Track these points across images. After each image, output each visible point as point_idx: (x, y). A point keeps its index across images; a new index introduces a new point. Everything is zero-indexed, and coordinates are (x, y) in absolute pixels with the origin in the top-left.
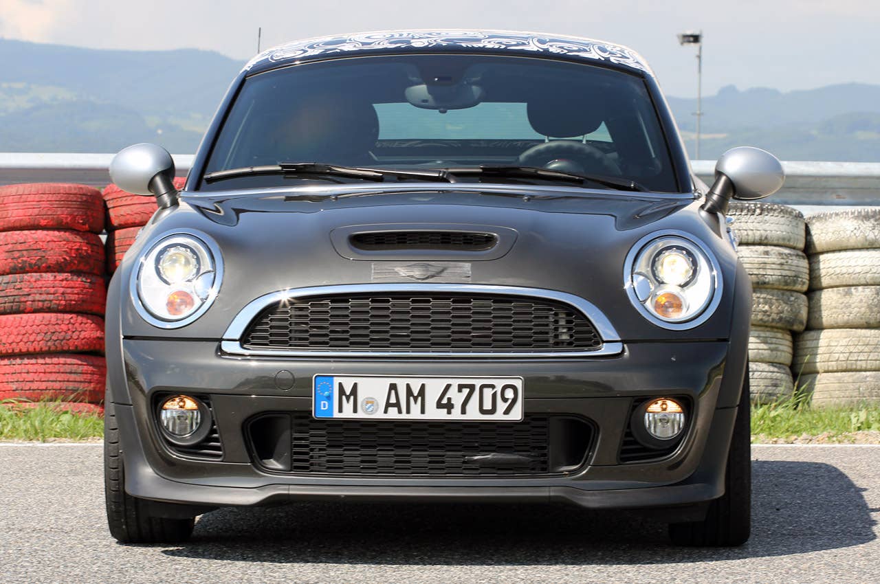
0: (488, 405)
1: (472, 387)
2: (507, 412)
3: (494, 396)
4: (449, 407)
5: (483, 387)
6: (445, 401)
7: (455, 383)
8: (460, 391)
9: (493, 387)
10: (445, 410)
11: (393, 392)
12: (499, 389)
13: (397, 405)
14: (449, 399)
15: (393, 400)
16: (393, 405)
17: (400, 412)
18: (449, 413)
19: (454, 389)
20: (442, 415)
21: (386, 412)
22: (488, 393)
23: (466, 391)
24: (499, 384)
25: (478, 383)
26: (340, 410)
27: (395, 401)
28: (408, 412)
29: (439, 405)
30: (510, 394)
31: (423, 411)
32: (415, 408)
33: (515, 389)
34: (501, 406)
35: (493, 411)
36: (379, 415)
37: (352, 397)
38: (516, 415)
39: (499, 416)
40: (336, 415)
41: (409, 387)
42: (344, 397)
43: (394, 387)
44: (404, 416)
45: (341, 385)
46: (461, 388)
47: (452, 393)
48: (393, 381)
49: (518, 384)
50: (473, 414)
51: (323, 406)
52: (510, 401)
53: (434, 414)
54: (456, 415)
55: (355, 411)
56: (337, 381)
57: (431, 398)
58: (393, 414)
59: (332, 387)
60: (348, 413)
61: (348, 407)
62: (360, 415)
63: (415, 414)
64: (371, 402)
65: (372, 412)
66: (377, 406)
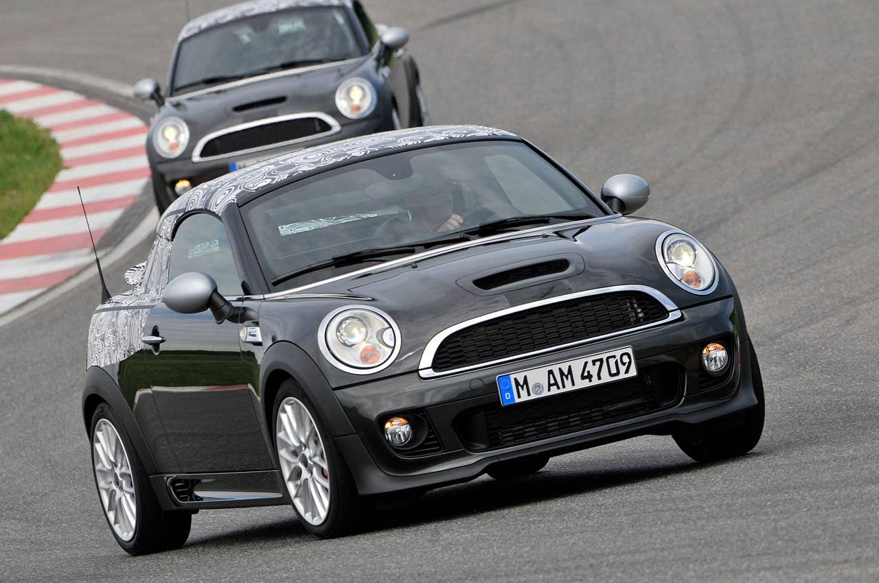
0: (614, 371)
1: (601, 360)
2: (627, 372)
3: (616, 362)
4: (590, 377)
5: (608, 358)
6: (586, 374)
7: (590, 360)
8: (594, 364)
9: (614, 357)
10: (588, 380)
11: (551, 375)
12: (618, 358)
13: (556, 384)
14: (588, 372)
15: (552, 381)
16: (553, 385)
17: (558, 388)
18: (590, 381)
19: (590, 364)
20: (586, 384)
21: (549, 390)
22: (612, 361)
23: (598, 364)
24: (618, 353)
25: (604, 356)
26: (519, 397)
27: (554, 382)
28: (564, 387)
29: (583, 377)
30: (626, 359)
31: (573, 384)
32: (568, 383)
33: (628, 354)
34: (623, 369)
35: (618, 373)
36: (546, 393)
37: (525, 386)
38: (633, 372)
39: (622, 376)
40: (517, 400)
41: (560, 370)
42: (520, 387)
43: (551, 372)
44: (562, 390)
45: (515, 379)
46: (594, 362)
47: (590, 367)
48: (549, 368)
49: (630, 350)
50: (606, 378)
51: (507, 396)
52: (627, 364)
53: (582, 384)
54: (595, 382)
55: (529, 394)
56: (512, 377)
57: (577, 374)
58: (555, 391)
59: (510, 381)
60: (525, 397)
61: (523, 393)
62: (533, 397)
63: (569, 387)
64: (538, 386)
65: (540, 393)
66: (543, 387)
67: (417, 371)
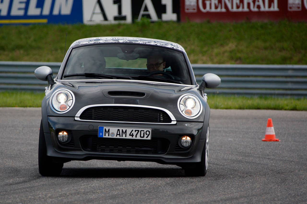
0: (142, 136)
1: (138, 131)
2: (147, 137)
3: (144, 133)
4: (132, 135)
5: (141, 131)
6: (131, 134)
7: (134, 129)
9: (144, 131)
10: (131, 136)
11: (118, 131)
12: (145, 132)
13: (120, 135)
14: (133, 134)
15: (118, 133)
16: (118, 135)
17: (120, 136)
18: (132, 137)
20: (130, 137)
22: (142, 132)
23: (137, 132)
24: (145, 130)
25: (140, 130)
26: (105, 135)
28: (122, 136)
29: (130, 135)
30: (148, 133)
31: (126, 136)
32: (124, 135)
33: (149, 131)
34: (146, 136)
35: (144, 137)
36: (115, 137)
37: (108, 132)
38: (149, 138)
39: (145, 138)
40: (104, 137)
41: (122, 130)
42: (106, 132)
43: (119, 130)
44: (121, 137)
45: (105, 129)
46: (136, 131)
47: (133, 132)
48: (119, 128)
49: (150, 130)
50: (138, 137)
51: (101, 134)
52: (148, 135)
53: (128, 137)
54: (134, 138)
55: (109, 136)
56: (104, 128)
57: (128, 133)
58: (118, 137)
59: (103, 129)
60: (107, 136)
61: (107, 135)
62: (110, 137)
63: (124, 137)
64: (113, 134)
65: (113, 136)
66: (114, 134)
67: (74, 117)
